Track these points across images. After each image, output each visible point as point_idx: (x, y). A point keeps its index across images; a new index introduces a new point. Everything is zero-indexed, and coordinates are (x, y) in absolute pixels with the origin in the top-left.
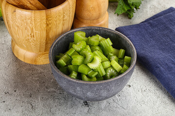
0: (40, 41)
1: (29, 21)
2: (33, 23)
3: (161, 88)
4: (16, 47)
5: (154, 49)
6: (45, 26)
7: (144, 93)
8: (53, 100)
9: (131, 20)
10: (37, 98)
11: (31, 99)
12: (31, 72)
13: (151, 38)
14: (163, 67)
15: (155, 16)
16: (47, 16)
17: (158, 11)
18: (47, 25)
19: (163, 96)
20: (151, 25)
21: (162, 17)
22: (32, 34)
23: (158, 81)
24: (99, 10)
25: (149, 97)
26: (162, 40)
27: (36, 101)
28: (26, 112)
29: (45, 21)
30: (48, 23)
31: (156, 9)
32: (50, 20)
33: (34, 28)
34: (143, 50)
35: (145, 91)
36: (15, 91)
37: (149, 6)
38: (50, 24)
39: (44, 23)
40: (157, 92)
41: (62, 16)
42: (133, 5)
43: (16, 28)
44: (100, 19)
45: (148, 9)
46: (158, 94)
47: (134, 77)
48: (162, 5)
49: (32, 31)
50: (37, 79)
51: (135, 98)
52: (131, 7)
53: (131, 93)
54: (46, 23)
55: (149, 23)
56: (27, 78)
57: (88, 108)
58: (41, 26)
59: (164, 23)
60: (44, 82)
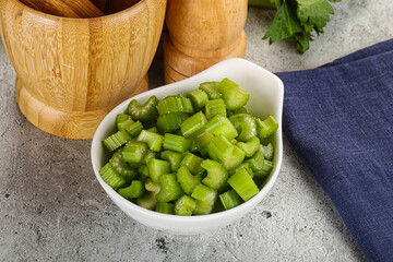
0: (75, 88)
1: (50, 40)
2: (60, 45)
3: (340, 229)
4: (25, 92)
5: (341, 132)
6: (86, 54)
7: (300, 236)
8: (87, 228)
9: (302, 58)
10: (53, 218)
11: (40, 217)
12: (50, 154)
13: (338, 105)
14: (351, 180)
15: (360, 52)
16: (91, 32)
17: (369, 42)
18: (92, 53)
19: (342, 247)
20: (345, 74)
21: (375, 57)
22: (57, 70)
23: (335, 210)
24: (222, 30)
25: (309, 246)
26: (362, 115)
27: (51, 225)
28: (23, 247)
29: (86, 43)
30: (93, 48)
31: (365, 36)
32: (98, 43)
33: (61, 56)
34: (314, 133)
35: (301, 230)
36: (7, 196)
37: (350, 26)
38: (99, 51)
39: (85, 48)
40: (330, 236)
41: (128, 36)
42: (308, 22)
43: (23, 52)
44: (223, 50)
45: (347, 35)
46: (330, 242)
47: (283, 195)
48: (382, 27)
49: (57, 63)
50: (61, 173)
51: (276, 245)
52: (303, 27)
53: (270, 233)
54: (90, 49)
55: (342, 69)
56: (39, 168)
57: (164, 255)
58: (76, 54)
59: (376, 74)
60: (75, 183)
